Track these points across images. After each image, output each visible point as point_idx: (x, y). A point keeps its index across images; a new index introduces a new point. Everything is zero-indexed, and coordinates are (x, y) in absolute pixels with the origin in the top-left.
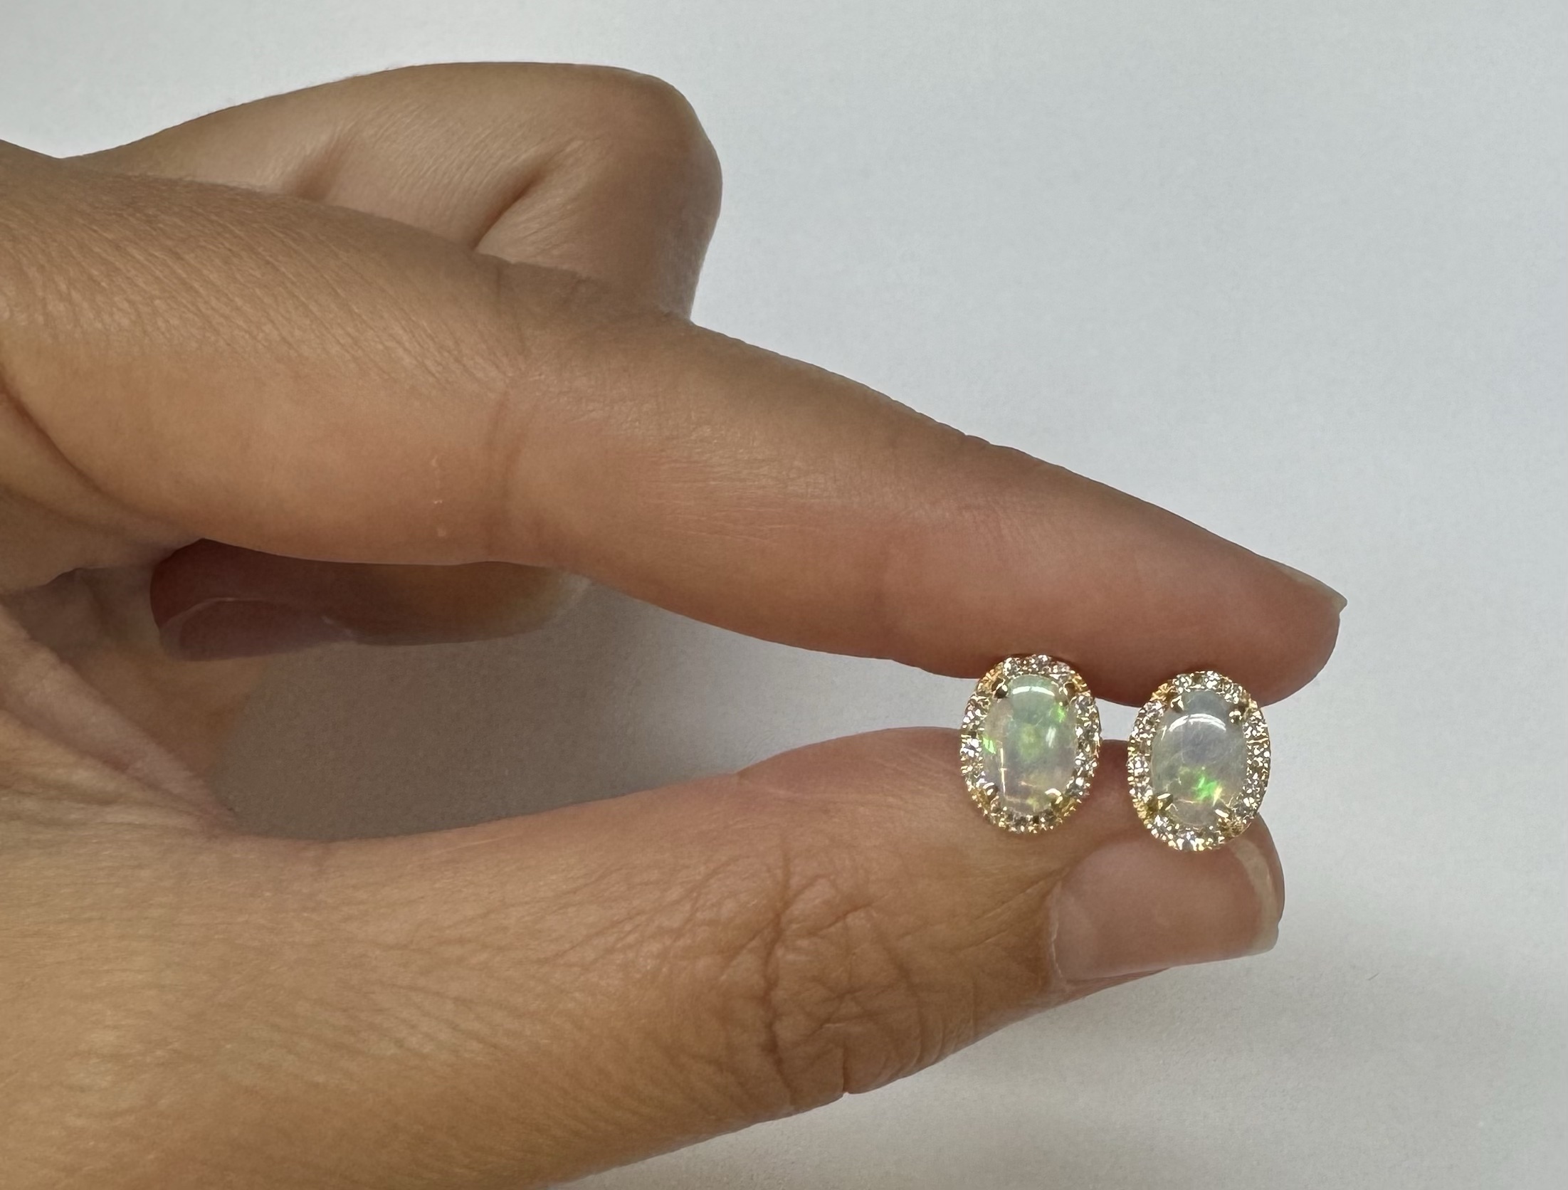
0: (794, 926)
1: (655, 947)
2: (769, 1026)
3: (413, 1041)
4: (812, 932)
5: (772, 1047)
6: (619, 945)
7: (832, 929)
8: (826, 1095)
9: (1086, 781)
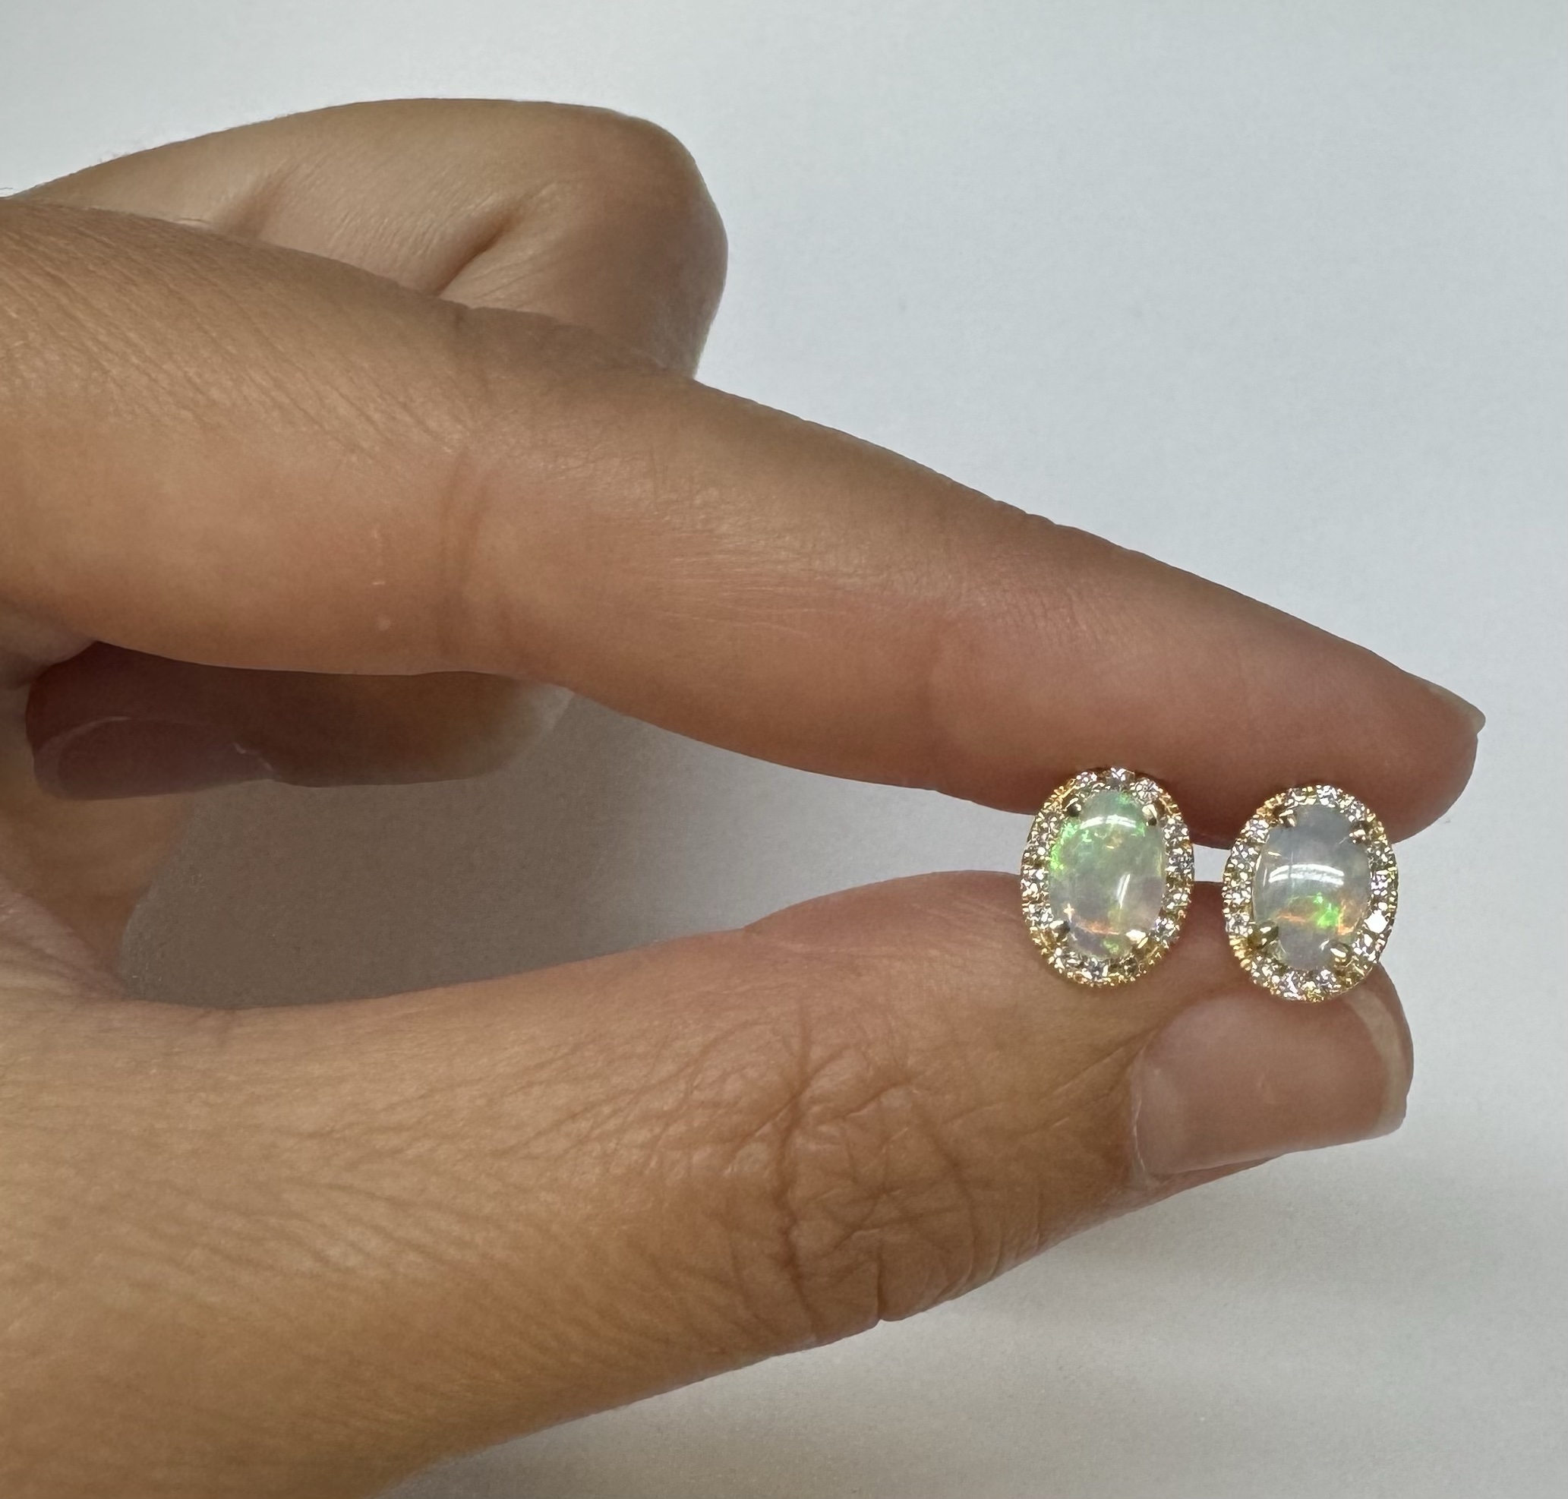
0: (816, 1109)
1: (642, 1135)
2: (785, 1233)
3: (334, 1252)
4: (839, 1115)
5: (789, 1261)
6: (597, 1132)
7: (864, 1112)
8: (856, 1321)
9: (1175, 923)
